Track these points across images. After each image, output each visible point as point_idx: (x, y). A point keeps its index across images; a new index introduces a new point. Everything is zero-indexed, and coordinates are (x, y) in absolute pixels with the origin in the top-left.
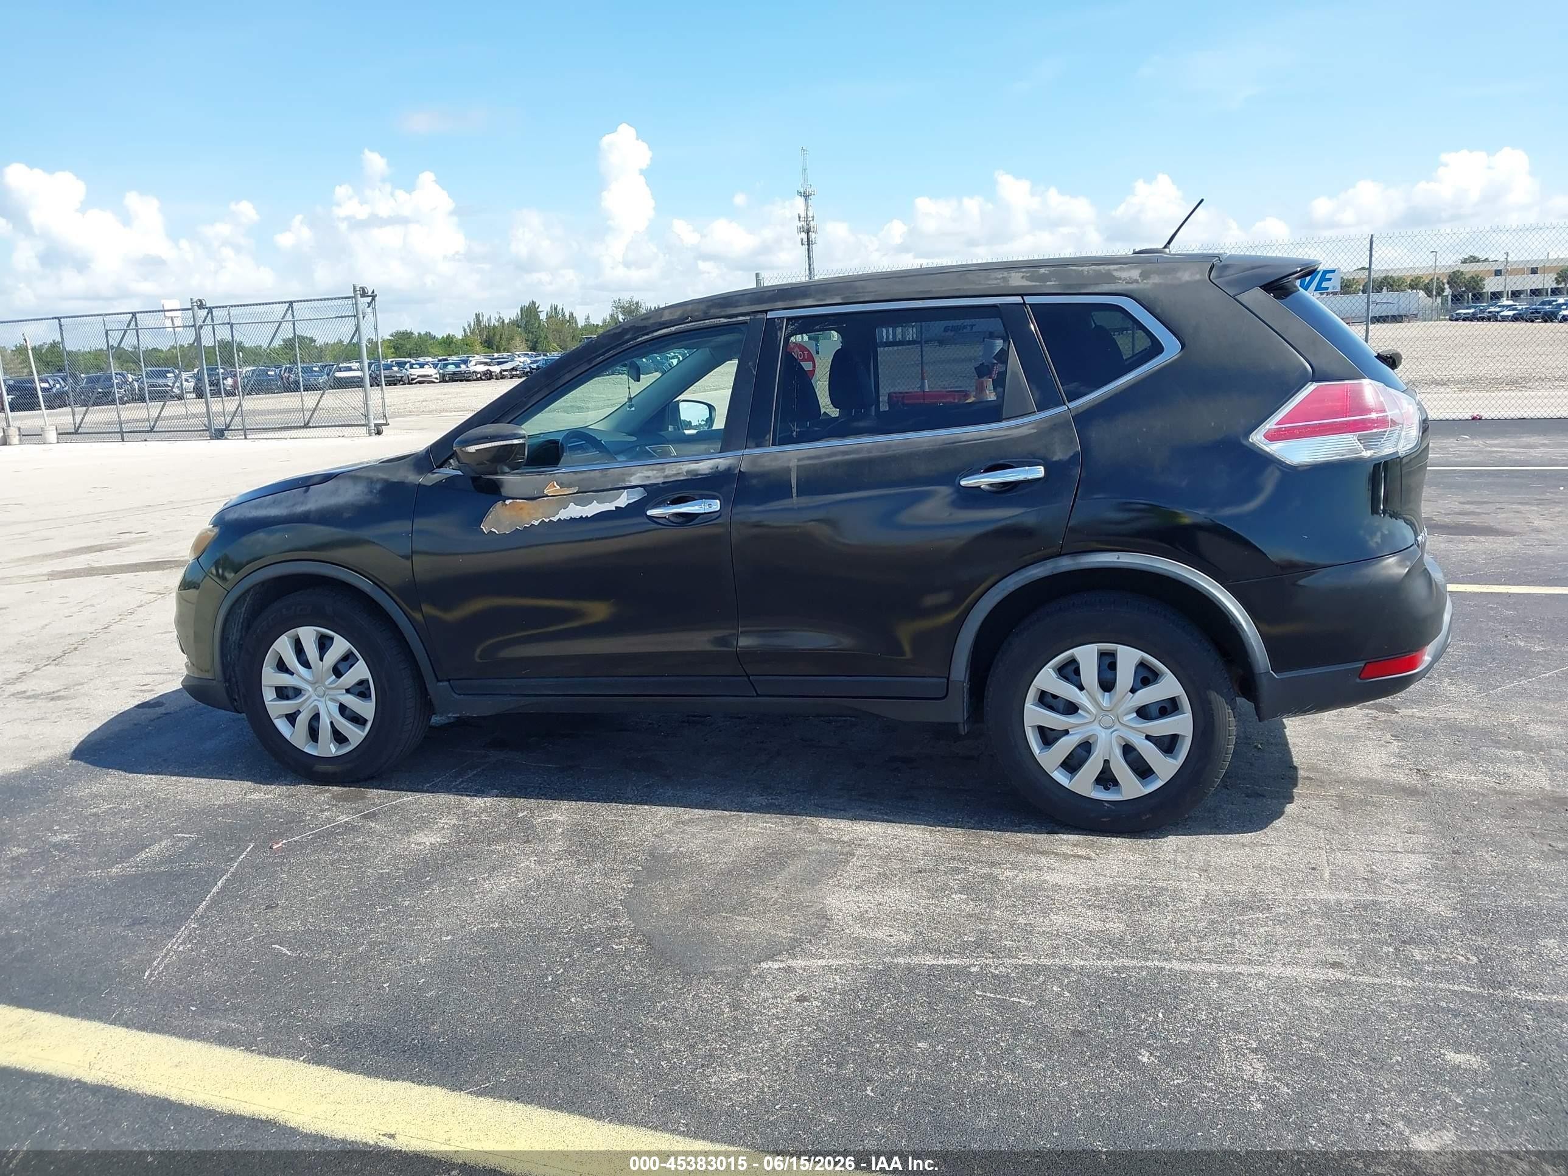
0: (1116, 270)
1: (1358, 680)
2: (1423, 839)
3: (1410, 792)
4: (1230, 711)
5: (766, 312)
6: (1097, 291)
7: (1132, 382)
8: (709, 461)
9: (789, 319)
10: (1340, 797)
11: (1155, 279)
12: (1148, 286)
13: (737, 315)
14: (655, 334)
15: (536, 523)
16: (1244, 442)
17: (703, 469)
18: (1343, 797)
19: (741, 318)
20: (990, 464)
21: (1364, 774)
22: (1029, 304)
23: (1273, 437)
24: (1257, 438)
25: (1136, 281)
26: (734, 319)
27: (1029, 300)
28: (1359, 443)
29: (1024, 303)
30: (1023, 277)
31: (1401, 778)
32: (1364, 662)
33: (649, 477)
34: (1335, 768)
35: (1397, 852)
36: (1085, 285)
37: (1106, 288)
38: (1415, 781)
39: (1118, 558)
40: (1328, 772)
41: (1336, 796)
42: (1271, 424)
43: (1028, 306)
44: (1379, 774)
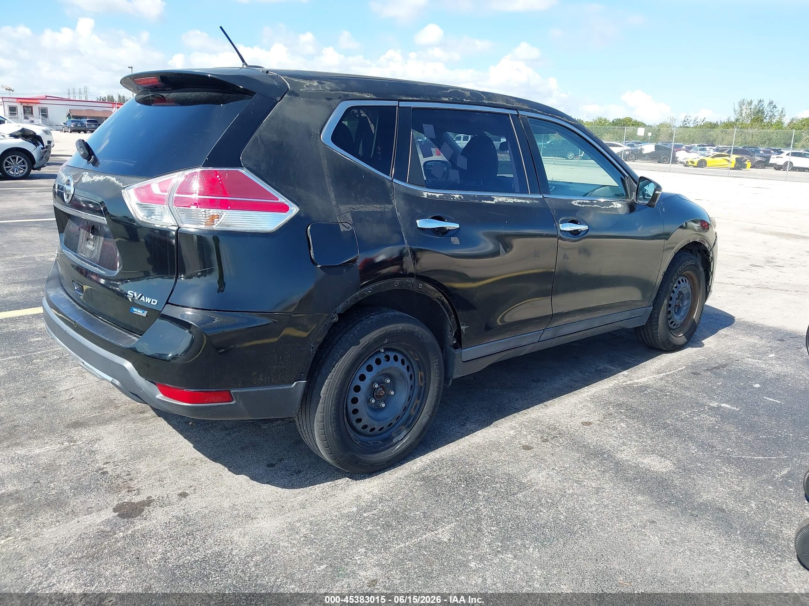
2: (62, 398)
3: (77, 425)
10: (117, 407)
18: (115, 407)
21: (111, 427)
31: (86, 433)
34: (130, 425)
35: (74, 388)
38: (75, 433)
40: (134, 421)
41: (119, 407)
44: (102, 431)
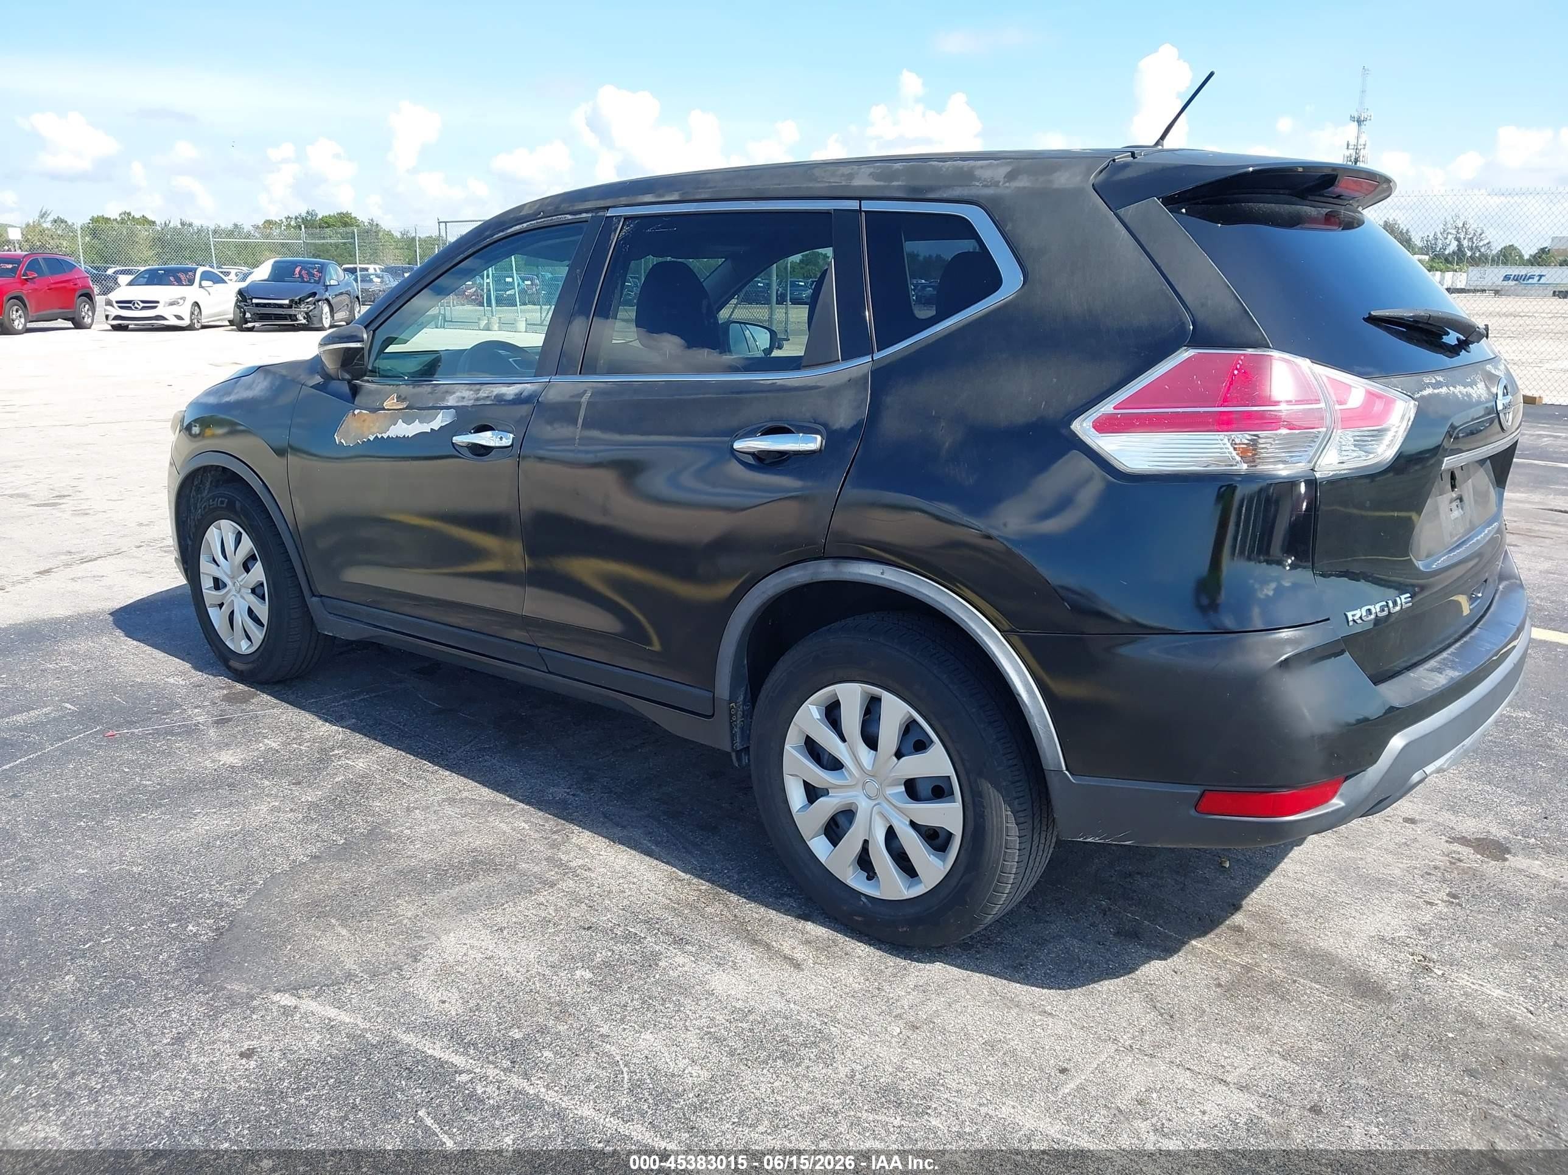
0: (982, 167)
1: (1193, 812)
4: (1009, 813)
5: (607, 208)
6: (945, 195)
7: (954, 328)
8: (518, 386)
9: (627, 218)
11: (1023, 182)
12: (1008, 191)
13: (580, 212)
14: (509, 231)
15: (372, 438)
16: (1064, 431)
17: (510, 395)
19: (584, 215)
20: (770, 425)
21: (1329, 942)
22: (865, 211)
23: (1105, 426)
24: (1083, 427)
25: (996, 184)
26: (578, 217)
27: (868, 206)
28: (1231, 449)
29: (860, 211)
30: (871, 174)
31: (1380, 964)
32: (1203, 788)
33: (464, 398)
36: (939, 188)
37: (957, 192)
39: (882, 573)
42: (1107, 407)
43: (863, 214)
44: (1352, 949)
